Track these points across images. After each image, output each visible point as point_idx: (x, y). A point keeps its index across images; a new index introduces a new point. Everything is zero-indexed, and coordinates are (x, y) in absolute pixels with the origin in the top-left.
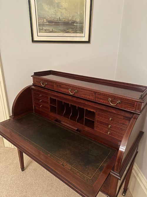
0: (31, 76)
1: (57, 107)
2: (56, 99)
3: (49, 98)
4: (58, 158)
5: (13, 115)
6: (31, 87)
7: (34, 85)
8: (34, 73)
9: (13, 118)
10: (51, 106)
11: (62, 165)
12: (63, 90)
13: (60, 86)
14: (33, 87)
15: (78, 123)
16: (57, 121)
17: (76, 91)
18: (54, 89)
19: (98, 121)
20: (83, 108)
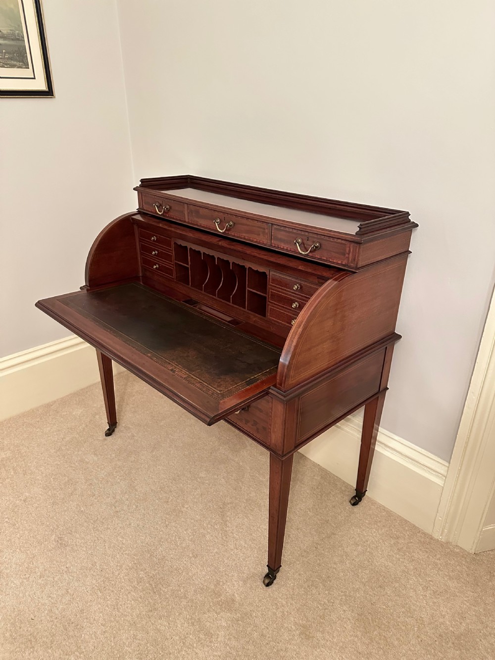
0: (134, 189)
1: (189, 266)
2: (186, 247)
3: (173, 243)
4: (167, 361)
5: (88, 284)
6: (134, 217)
7: (139, 212)
8: (142, 181)
9: (87, 290)
10: (177, 264)
11: (172, 370)
12: (203, 223)
13: (197, 212)
14: (138, 217)
15: (235, 306)
16: (190, 301)
17: (231, 223)
18: (185, 222)
19: (273, 295)
20: (244, 266)
